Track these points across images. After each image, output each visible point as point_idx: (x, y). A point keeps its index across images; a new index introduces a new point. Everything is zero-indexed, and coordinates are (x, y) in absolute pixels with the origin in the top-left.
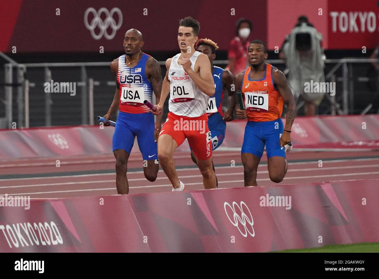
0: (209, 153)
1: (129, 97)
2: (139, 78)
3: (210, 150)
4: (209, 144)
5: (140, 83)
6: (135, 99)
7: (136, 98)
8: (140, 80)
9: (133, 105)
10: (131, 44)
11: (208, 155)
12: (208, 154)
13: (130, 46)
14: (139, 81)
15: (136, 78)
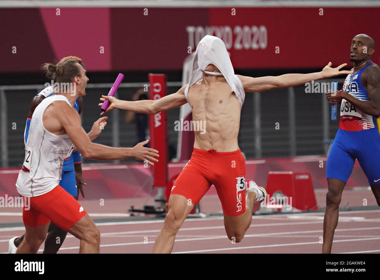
0: (240, 207)
1: (345, 110)
2: (355, 87)
3: (241, 203)
4: (240, 194)
5: (356, 93)
6: (350, 111)
7: (352, 111)
8: (356, 88)
9: (348, 119)
10: (356, 48)
11: (239, 210)
12: (238, 208)
13: (354, 50)
14: (355, 90)
15: (352, 87)
